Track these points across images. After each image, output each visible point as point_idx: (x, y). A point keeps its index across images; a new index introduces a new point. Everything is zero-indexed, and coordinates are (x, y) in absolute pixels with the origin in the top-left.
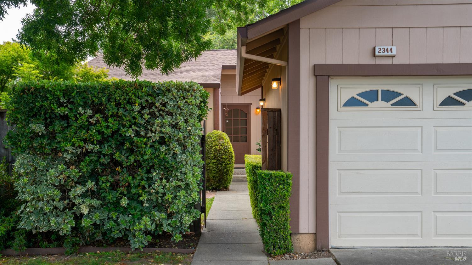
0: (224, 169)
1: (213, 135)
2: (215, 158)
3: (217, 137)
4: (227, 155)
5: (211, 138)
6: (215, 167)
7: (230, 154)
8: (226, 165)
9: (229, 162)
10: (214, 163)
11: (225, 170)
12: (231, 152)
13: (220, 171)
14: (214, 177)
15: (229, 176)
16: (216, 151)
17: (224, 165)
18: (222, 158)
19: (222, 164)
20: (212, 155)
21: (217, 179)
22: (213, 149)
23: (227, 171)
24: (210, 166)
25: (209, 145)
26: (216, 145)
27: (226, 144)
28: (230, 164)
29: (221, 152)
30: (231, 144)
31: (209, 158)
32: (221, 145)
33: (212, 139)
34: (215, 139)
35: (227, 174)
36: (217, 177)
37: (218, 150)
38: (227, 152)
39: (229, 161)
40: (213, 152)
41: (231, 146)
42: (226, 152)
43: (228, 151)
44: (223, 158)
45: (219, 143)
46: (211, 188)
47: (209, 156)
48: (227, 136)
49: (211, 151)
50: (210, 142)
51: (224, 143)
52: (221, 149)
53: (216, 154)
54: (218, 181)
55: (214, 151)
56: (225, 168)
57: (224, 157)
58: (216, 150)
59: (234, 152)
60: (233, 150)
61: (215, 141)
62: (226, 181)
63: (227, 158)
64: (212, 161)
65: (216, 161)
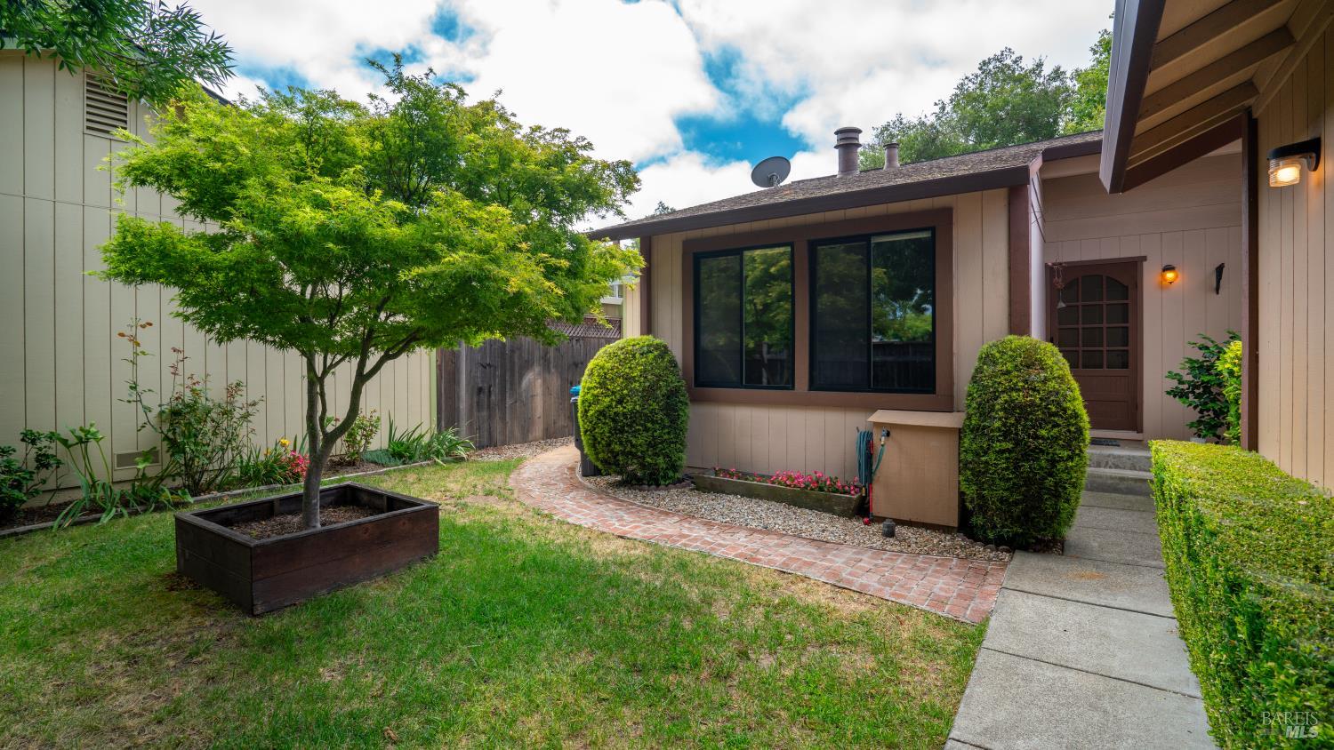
0: (1044, 478)
1: (1003, 353)
2: (1006, 435)
3: (1019, 359)
4: (1058, 426)
5: (995, 363)
6: (1007, 469)
7: (1073, 421)
8: (1053, 462)
9: (1065, 454)
10: (1002, 452)
11: (1050, 482)
12: (1076, 416)
13: (1028, 482)
14: (1002, 500)
15: (1068, 501)
16: (1014, 408)
17: (1043, 463)
18: (1036, 437)
19: (1038, 459)
20: (997, 424)
21: (1016, 511)
22: (1000, 401)
23: (1056, 484)
24: (986, 463)
25: (987, 386)
26: (1012, 389)
27: (1052, 384)
28: (1071, 458)
29: (1031, 413)
30: (1075, 385)
31: (983, 434)
32: (1034, 390)
33: (999, 367)
34: (1009, 366)
35: (1057, 496)
36: (1016, 503)
37: (1022, 407)
38: (1054, 411)
39: (1068, 446)
40: (1001, 414)
41: (1077, 393)
42: (1055, 414)
43: (1065, 410)
44: (1043, 438)
45: (1026, 381)
46: (991, 536)
47: (984, 428)
48: (1060, 356)
49: (992, 409)
50: (991, 377)
51: (1045, 381)
52: (1033, 404)
53: (1012, 421)
54: (1019, 517)
55: (1004, 409)
56: (1051, 474)
57: (1043, 432)
58: (1010, 408)
59: (1090, 414)
60: (1085, 407)
61: (1008, 372)
62: (1051, 518)
63: (1056, 438)
64: (997, 446)
65: (1010, 446)
